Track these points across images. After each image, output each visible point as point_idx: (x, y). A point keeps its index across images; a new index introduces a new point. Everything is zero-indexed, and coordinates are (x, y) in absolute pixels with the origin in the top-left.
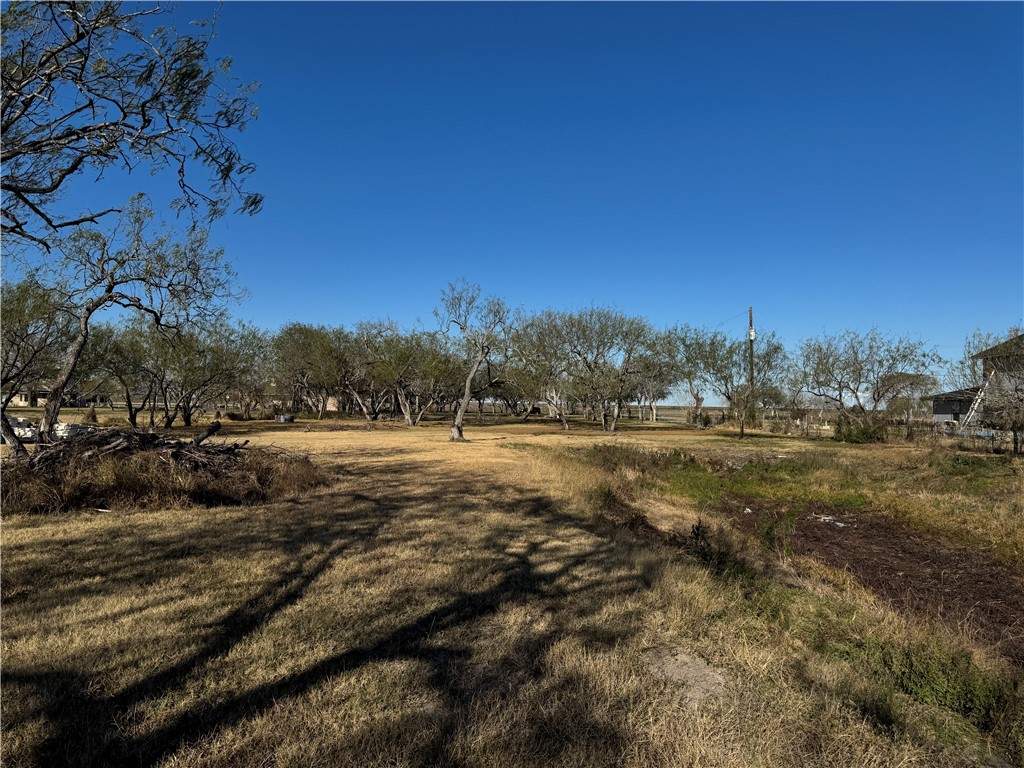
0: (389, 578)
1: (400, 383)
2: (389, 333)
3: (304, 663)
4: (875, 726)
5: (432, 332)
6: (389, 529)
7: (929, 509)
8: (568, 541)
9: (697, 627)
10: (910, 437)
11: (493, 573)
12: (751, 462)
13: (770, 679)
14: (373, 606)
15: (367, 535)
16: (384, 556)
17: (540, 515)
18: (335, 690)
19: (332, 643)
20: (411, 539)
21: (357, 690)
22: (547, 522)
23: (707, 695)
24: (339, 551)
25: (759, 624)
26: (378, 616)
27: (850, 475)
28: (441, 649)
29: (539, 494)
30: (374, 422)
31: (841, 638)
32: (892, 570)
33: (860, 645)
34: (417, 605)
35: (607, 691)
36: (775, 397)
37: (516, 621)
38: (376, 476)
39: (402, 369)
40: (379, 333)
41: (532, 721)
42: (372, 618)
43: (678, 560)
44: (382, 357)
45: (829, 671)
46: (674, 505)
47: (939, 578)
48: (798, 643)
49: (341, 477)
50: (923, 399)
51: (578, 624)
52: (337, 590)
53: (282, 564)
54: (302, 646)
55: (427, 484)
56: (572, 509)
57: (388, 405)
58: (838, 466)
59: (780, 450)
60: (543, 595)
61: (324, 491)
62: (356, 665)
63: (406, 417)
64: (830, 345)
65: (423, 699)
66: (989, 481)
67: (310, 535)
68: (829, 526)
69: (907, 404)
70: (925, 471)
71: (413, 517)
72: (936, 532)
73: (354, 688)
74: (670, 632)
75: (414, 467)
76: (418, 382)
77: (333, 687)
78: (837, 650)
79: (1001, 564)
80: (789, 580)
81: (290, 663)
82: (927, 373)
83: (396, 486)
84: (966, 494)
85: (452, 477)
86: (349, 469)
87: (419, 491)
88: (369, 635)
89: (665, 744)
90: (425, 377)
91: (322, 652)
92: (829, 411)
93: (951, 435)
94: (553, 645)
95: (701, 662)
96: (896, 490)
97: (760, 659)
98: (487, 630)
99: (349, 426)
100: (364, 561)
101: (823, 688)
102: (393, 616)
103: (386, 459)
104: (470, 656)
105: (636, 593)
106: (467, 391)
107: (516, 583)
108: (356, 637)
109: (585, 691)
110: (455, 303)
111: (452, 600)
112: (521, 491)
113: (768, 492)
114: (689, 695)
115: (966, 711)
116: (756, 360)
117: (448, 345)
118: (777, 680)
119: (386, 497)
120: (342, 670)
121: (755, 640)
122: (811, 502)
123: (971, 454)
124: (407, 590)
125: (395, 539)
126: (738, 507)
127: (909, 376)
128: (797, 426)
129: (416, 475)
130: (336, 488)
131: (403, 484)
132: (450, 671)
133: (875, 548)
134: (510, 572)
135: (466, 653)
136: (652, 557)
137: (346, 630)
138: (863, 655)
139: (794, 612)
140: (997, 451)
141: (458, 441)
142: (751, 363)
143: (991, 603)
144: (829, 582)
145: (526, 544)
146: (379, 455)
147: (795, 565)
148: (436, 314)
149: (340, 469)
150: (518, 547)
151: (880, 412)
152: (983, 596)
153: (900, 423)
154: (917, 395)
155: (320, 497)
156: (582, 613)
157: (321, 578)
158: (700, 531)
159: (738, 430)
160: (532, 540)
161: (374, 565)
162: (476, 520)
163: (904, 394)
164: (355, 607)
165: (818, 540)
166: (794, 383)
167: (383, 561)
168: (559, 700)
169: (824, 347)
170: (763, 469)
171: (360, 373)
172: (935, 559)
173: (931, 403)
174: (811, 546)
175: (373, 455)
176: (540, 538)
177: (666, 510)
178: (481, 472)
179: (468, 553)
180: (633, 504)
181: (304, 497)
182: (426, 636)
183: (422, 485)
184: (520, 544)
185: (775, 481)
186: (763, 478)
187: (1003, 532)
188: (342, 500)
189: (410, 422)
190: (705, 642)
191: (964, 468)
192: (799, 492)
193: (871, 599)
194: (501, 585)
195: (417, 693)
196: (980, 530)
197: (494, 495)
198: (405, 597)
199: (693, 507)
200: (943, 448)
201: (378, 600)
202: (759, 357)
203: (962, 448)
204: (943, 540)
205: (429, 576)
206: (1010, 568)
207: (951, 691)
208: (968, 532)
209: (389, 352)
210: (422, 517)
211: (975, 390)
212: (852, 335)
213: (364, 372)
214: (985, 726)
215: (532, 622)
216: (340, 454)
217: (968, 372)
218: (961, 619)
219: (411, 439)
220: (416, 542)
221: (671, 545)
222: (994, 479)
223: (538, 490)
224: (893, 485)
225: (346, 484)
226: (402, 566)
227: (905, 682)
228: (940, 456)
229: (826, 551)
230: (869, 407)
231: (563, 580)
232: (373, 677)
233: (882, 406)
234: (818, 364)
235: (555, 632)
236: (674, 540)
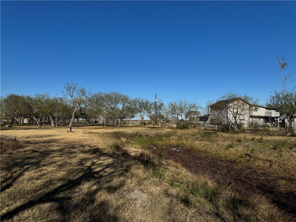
0: (44, 177)
1: (50, 114)
2: (46, 98)
3: (12, 208)
4: (185, 204)
5: (61, 98)
6: (45, 161)
7: (199, 146)
8: (104, 161)
9: (140, 183)
10: (194, 127)
11: (80, 173)
12: (156, 135)
13: (159, 195)
14: (38, 186)
15: (37, 163)
16: (43, 170)
17: (96, 154)
18: (23, 215)
19: (23, 200)
20: (52, 164)
21: (31, 215)
22: (98, 156)
23: (142, 202)
24: (27, 169)
25: (157, 180)
26: (40, 190)
27: (180, 137)
28: (62, 198)
29: (96, 147)
30: (41, 126)
31: (177, 181)
32: (190, 162)
33: (182, 183)
34: (54, 185)
35: (114, 204)
36: (162, 117)
37: (87, 186)
38: (41, 144)
39: (51, 109)
40: (43, 98)
41: (90, 216)
42: (38, 190)
43: (136, 163)
44: (44, 105)
45: (174, 191)
46: (136, 148)
47: (201, 163)
48: (167, 184)
49: (28, 145)
50: (197, 117)
51: (106, 185)
52: (25, 182)
53: (5, 175)
54: (12, 202)
55: (59, 146)
56: (106, 151)
57: (46, 121)
58: (177, 135)
59: (163, 131)
60: (95, 178)
61: (22, 150)
62: (31, 206)
63: (52, 125)
64: (175, 104)
65: (55, 214)
66: (212, 138)
67: (16, 165)
68: (175, 151)
69: (193, 118)
70: (198, 136)
71: (54, 157)
72: (200, 151)
73: (30, 214)
74: (133, 185)
75: (54, 141)
76: (56, 113)
77: (23, 214)
78: (176, 185)
79: (215, 159)
80: (165, 167)
81: (7, 208)
82: (198, 111)
83: (48, 147)
84: (207, 141)
85: (67, 143)
86: (31, 142)
87: (55, 148)
88: (36, 196)
89: (130, 218)
90: (59, 112)
91: (19, 204)
92: (175, 121)
93: (204, 126)
94: (98, 192)
95: (141, 192)
96: (191, 141)
97: (156, 190)
98: (77, 190)
99: (32, 128)
100: (36, 172)
101: (172, 195)
102: (45, 189)
103: (45, 138)
104: (71, 199)
105: (123, 174)
106: (73, 116)
107: (87, 175)
108: (31, 197)
109: (107, 205)
110: (69, 89)
111: (66, 182)
112: (90, 147)
113: (160, 143)
114: (137, 202)
115: (206, 198)
116: (157, 107)
117: (67, 102)
118: (161, 195)
119: (44, 151)
120: (26, 208)
121: (156, 184)
122: (171, 145)
123: (208, 131)
124: (50, 180)
125: (47, 164)
126: (153, 147)
127: (194, 112)
128: (167, 125)
129: (55, 143)
130: (26, 149)
131: (50, 146)
132: (64, 204)
133: (186, 156)
134: (86, 172)
135: (70, 198)
136: (128, 163)
137: (28, 195)
138: (183, 186)
139: (166, 175)
140: (214, 130)
141: (70, 132)
142: (156, 108)
143: (213, 169)
144: (175, 166)
145: (91, 163)
146: (42, 137)
147: (166, 162)
148: (63, 92)
149: (28, 142)
150: (88, 164)
151: (187, 121)
152: (211, 167)
153: (192, 123)
154: (196, 117)
155: (20, 152)
156: (107, 182)
157: (20, 179)
158: (142, 155)
159: (153, 126)
160: (93, 161)
161: (39, 173)
162: (75, 157)
163: (193, 116)
164: (32, 187)
165: (172, 155)
166: (167, 113)
167: (42, 172)
168: (99, 209)
169: (174, 104)
170: (159, 137)
171: (36, 111)
172: (201, 159)
173: (199, 118)
174: (171, 157)
175: (40, 137)
176: (95, 161)
177: (133, 149)
178: (77, 141)
179: (72, 167)
180: (124, 149)
181: (14, 152)
182: (56, 194)
183: (57, 146)
184: (89, 163)
185: (162, 140)
186: (159, 139)
187: (215, 151)
188: (28, 152)
189: (54, 126)
190: (142, 186)
191: (207, 135)
192: (168, 142)
193: (185, 170)
194: (82, 176)
195: (53, 213)
196: (210, 150)
197: (81, 149)
198: (50, 182)
199: (140, 148)
200: (202, 130)
201: (40, 184)
202: (158, 106)
203: (206, 130)
204: (202, 153)
205: (58, 175)
206: (217, 160)
207: (203, 193)
208: (208, 151)
209: (46, 104)
210: (56, 157)
211: (209, 115)
212: (181, 101)
213: (37, 110)
214: (211, 201)
215: (92, 186)
216: (28, 137)
217: (207, 110)
218: (206, 173)
219: (54, 132)
220: (54, 165)
221: (134, 159)
222: (213, 137)
223: (95, 146)
224: (190, 140)
225: (30, 147)
226: (49, 173)
227: (192, 192)
228: (201, 132)
229: (174, 158)
230: (184, 120)
231: (102, 173)
232: (37, 209)
233: (188, 119)
234: (172, 108)
235: (99, 189)
236: (135, 158)
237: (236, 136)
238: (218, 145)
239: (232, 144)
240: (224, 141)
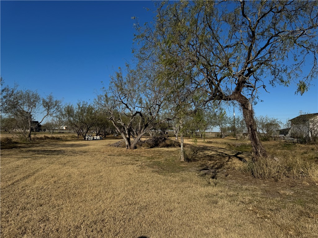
10: (275, 140)
66: (291, 148)
70: (279, 146)
93: (284, 139)
123: (288, 143)
140: (293, 142)
159: (236, 139)
200: (282, 142)
237: (311, 146)
238: (296, 152)
239: (307, 152)
240: (301, 150)
